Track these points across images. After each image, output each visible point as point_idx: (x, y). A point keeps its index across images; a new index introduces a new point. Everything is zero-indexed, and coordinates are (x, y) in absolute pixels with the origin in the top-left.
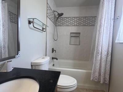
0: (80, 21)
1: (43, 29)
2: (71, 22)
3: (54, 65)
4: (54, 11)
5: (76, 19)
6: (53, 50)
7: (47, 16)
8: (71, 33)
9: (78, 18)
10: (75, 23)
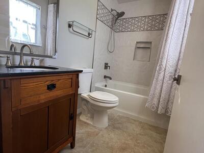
0: (153, 23)
1: (89, 34)
2: (139, 24)
3: (106, 86)
4: (112, 10)
5: (147, 20)
6: (106, 66)
7: (97, 18)
8: (137, 43)
9: (150, 18)
10: (144, 26)
